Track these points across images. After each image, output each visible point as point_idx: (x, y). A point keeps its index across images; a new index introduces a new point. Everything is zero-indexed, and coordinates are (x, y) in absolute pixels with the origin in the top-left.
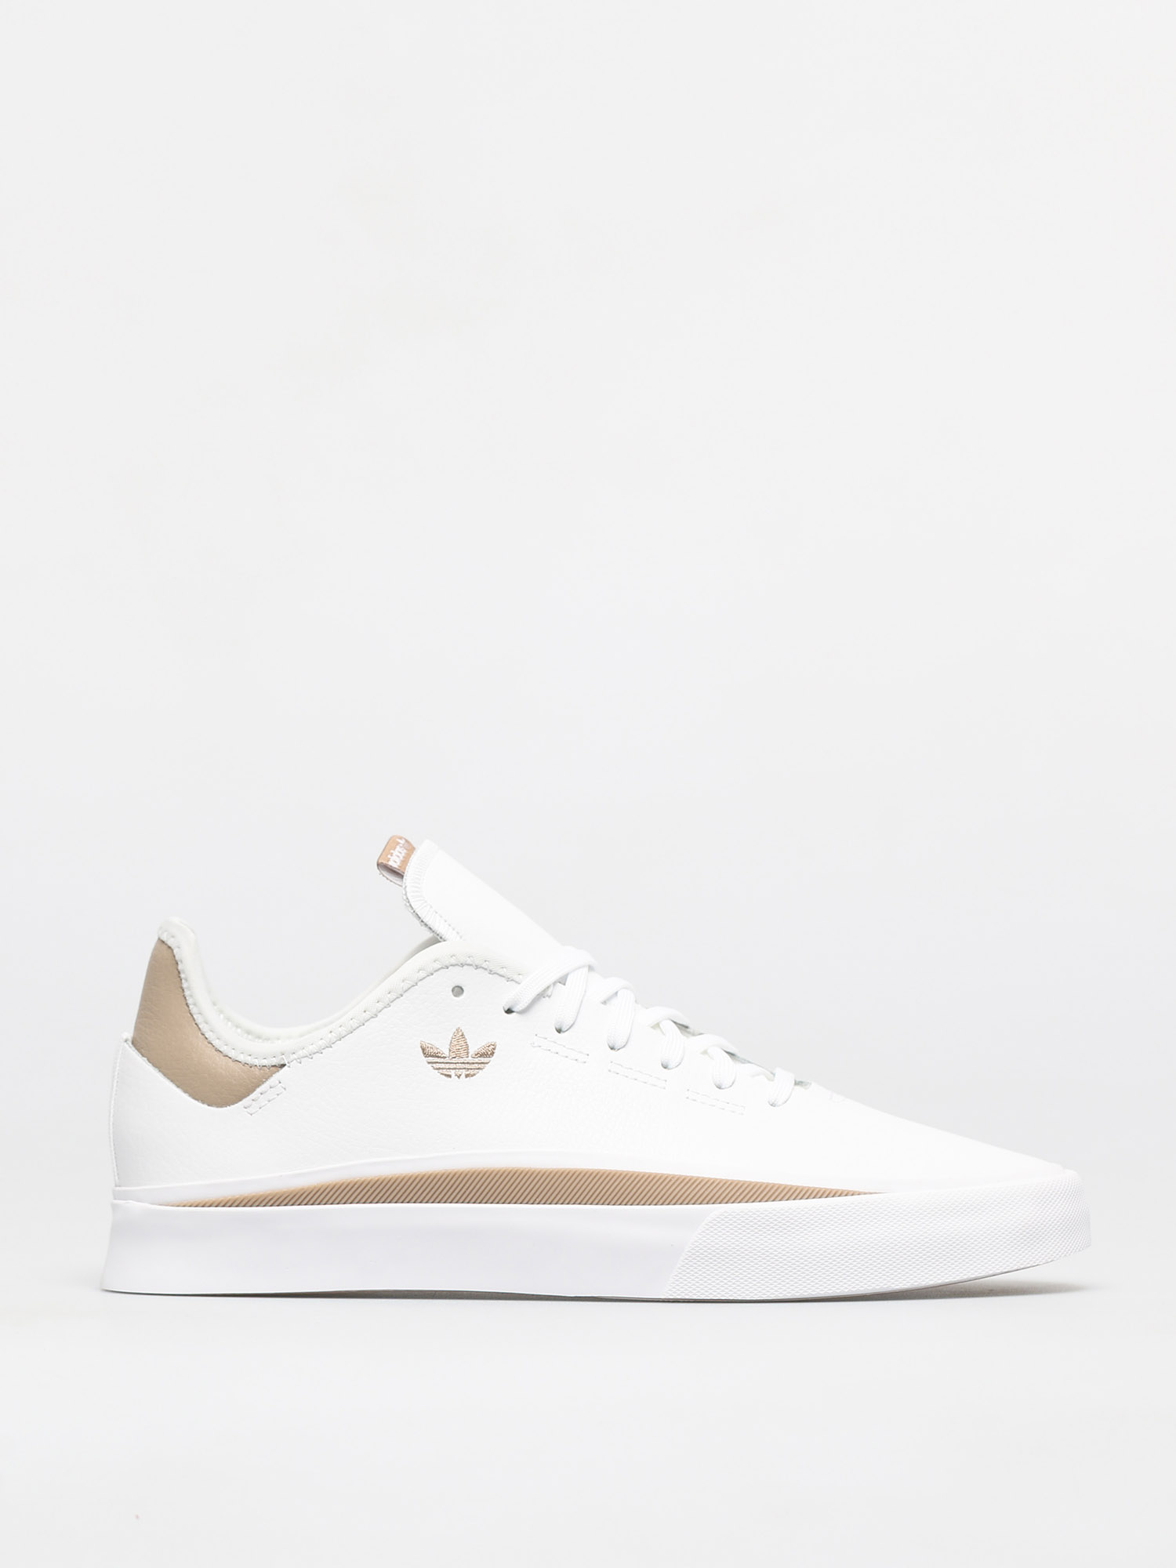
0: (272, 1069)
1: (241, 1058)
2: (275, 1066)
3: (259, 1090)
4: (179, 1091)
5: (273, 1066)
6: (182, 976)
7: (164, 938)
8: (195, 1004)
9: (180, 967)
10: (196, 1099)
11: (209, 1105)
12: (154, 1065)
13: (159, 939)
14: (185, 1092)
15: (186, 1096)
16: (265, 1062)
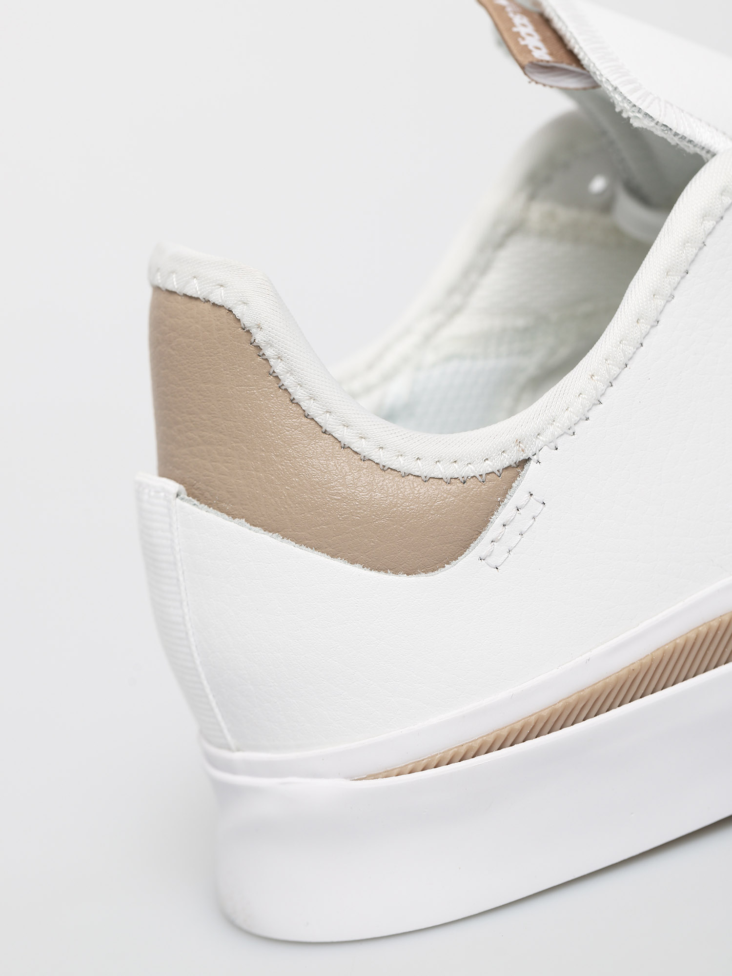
0: (505, 473)
1: (440, 470)
2: (510, 467)
3: (498, 520)
4: (339, 565)
5: (506, 468)
6: (269, 352)
7: (159, 281)
8: (312, 398)
9: (259, 337)
10: (378, 570)
11: (408, 575)
12: (269, 529)
13: (157, 289)
14: (353, 561)
15: (357, 570)
16: (488, 466)
